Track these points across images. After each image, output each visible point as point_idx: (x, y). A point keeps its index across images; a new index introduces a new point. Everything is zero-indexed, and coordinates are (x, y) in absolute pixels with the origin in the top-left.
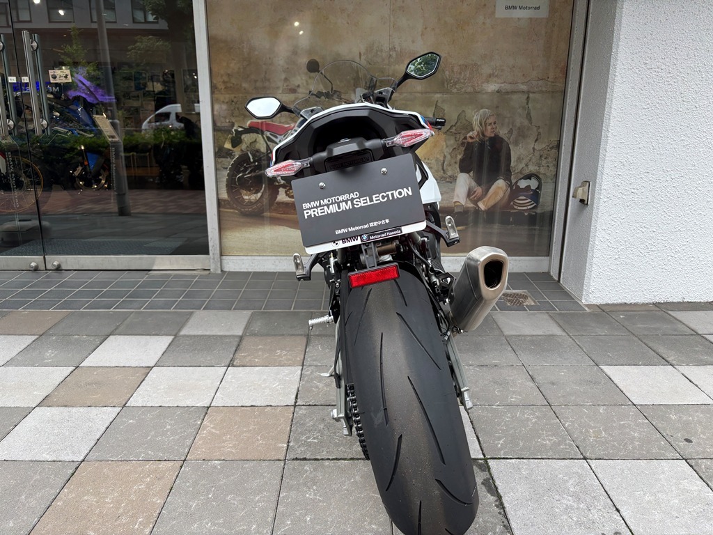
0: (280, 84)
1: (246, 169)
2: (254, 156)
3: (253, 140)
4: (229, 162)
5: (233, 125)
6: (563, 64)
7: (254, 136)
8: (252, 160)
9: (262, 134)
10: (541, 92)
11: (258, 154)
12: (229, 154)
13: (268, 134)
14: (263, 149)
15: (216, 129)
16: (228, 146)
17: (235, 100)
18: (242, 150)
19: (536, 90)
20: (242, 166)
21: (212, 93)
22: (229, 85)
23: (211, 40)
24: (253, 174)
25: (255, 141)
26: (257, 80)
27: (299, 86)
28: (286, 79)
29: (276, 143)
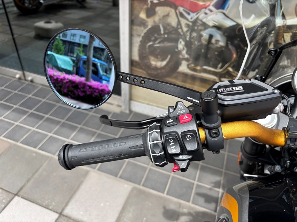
1: (156, 39)
2: (165, 28)
3: (166, 13)
4: (142, 31)
7: (167, 9)
8: (162, 32)
9: (176, 8)
11: (168, 27)
12: (143, 23)
13: (181, 9)
14: (174, 24)
16: (143, 15)
18: (154, 22)
20: (153, 35)
24: (162, 45)
25: (168, 15)
29: (187, 19)
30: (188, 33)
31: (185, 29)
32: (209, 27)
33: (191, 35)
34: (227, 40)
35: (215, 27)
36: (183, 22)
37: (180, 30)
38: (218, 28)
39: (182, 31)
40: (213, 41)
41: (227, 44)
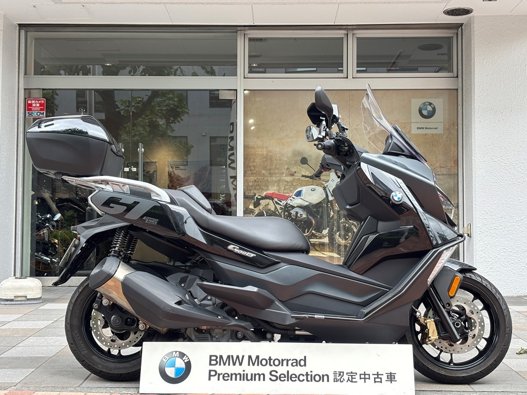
0: (284, 171)
5: (255, 195)
6: (456, 158)
7: (267, 201)
8: (265, 215)
9: (273, 199)
10: (443, 174)
11: (269, 212)
12: (252, 212)
13: (276, 200)
14: (273, 209)
15: (245, 197)
16: (251, 207)
17: (257, 180)
18: (260, 210)
19: (440, 173)
21: (244, 176)
22: (254, 172)
23: (245, 147)
25: (268, 204)
26: (270, 170)
27: (295, 172)
28: (288, 169)
29: (281, 205)
30: (283, 213)
31: (280, 211)
32: (295, 207)
33: (284, 214)
34: (307, 214)
35: (297, 206)
36: (278, 207)
37: (277, 212)
38: (300, 207)
39: (279, 212)
40: (299, 215)
41: (307, 215)
